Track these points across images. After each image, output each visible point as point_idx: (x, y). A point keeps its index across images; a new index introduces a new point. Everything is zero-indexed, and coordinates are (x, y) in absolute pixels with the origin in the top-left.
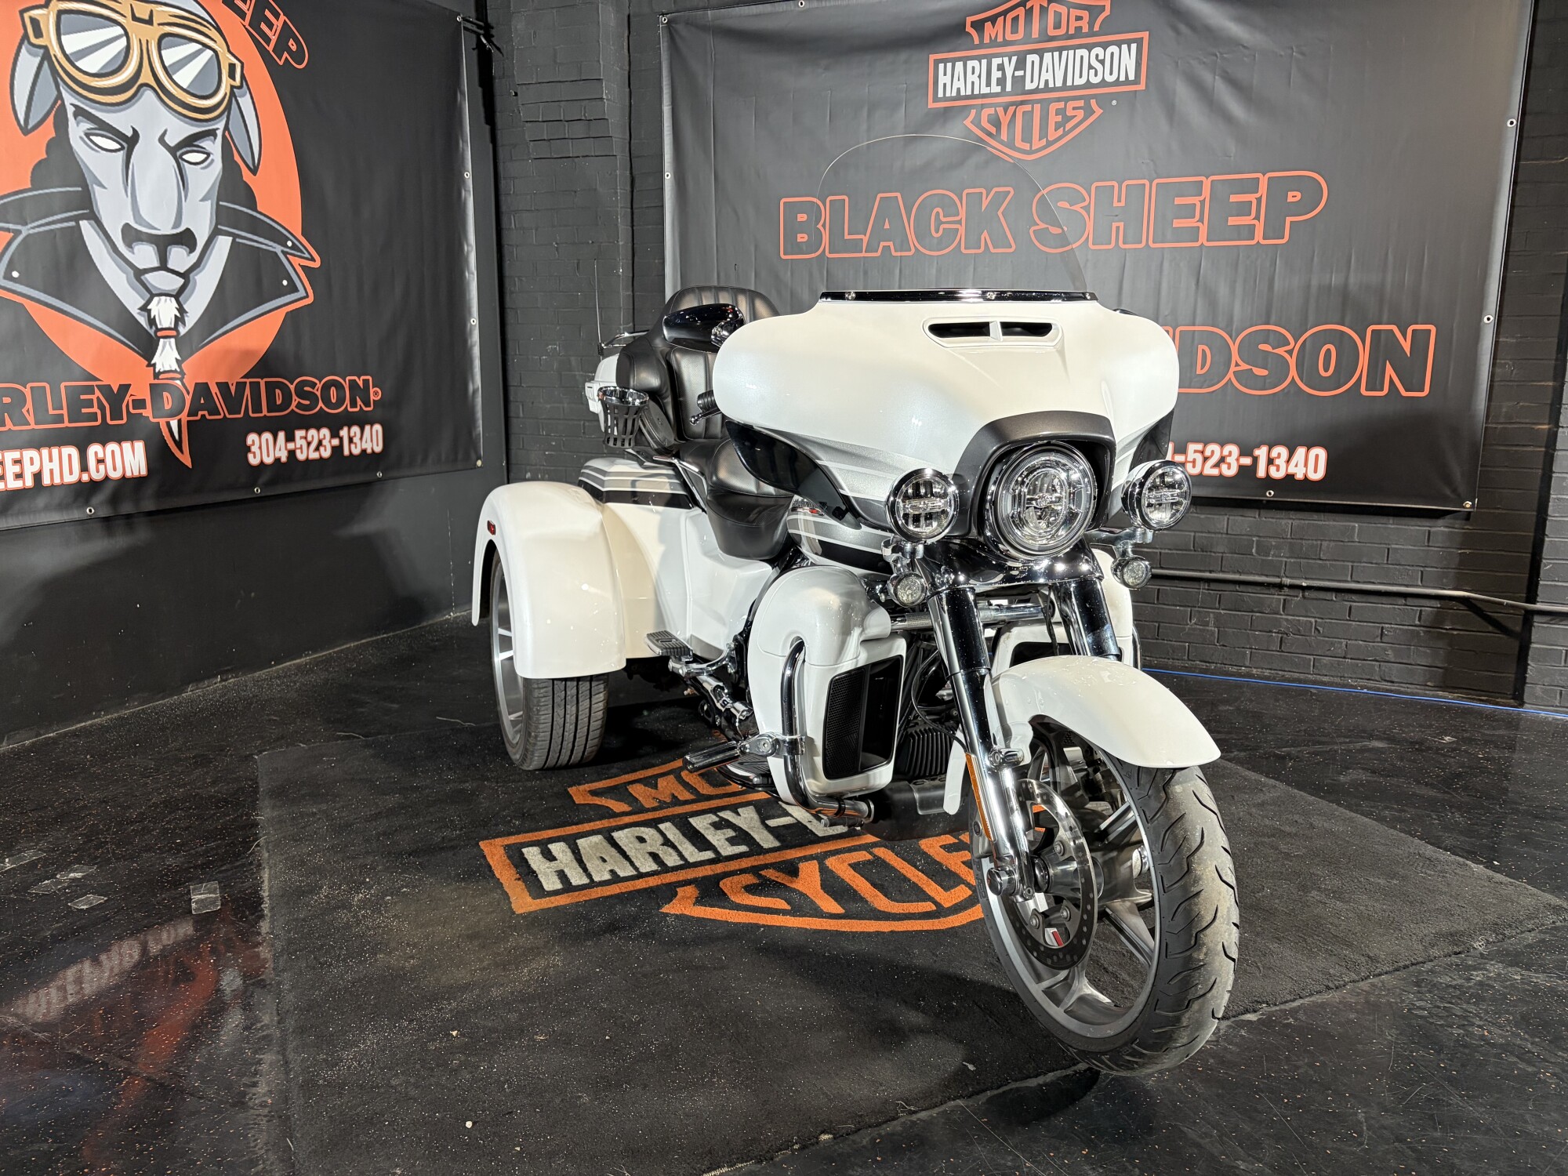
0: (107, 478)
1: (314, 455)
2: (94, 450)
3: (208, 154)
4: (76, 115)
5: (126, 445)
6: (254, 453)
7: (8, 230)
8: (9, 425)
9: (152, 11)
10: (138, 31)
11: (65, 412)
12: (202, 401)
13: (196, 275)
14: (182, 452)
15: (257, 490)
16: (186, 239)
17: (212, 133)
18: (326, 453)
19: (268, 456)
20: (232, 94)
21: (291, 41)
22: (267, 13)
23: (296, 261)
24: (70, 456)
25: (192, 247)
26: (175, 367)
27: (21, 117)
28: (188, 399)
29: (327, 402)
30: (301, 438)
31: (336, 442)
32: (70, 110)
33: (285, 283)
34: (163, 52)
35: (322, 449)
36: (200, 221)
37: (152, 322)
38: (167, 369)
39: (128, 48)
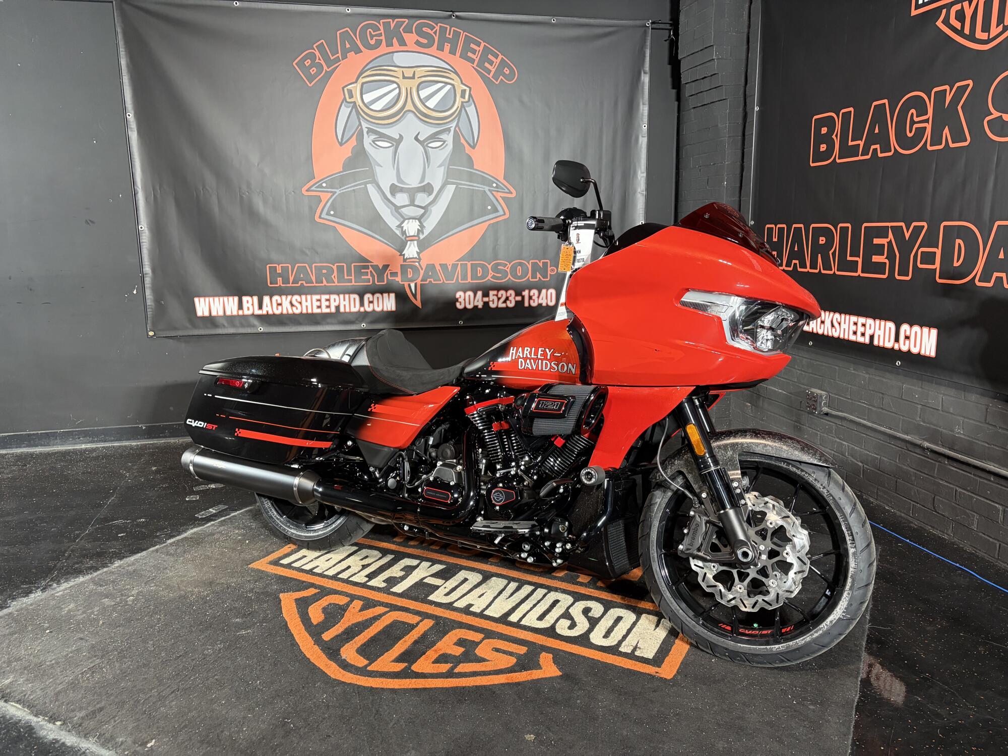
0: (374, 310)
1: (504, 305)
2: (368, 297)
3: (444, 142)
4: (368, 133)
5: (386, 295)
6: (460, 303)
7: (331, 192)
8: (325, 283)
9: (414, 72)
10: (405, 84)
11: (353, 278)
12: (430, 274)
13: (434, 207)
14: (416, 299)
15: (461, 323)
16: (427, 189)
17: (449, 130)
18: (511, 304)
19: (470, 304)
20: (463, 106)
21: (506, 69)
22: (490, 56)
23: (498, 195)
24: (354, 299)
25: (430, 194)
26: (416, 255)
27: (340, 138)
28: (422, 272)
29: (515, 276)
30: (494, 295)
31: (519, 298)
32: (365, 130)
33: (489, 207)
34: (420, 92)
35: (508, 302)
36: (437, 178)
37: (404, 233)
38: (411, 256)
39: (399, 94)
